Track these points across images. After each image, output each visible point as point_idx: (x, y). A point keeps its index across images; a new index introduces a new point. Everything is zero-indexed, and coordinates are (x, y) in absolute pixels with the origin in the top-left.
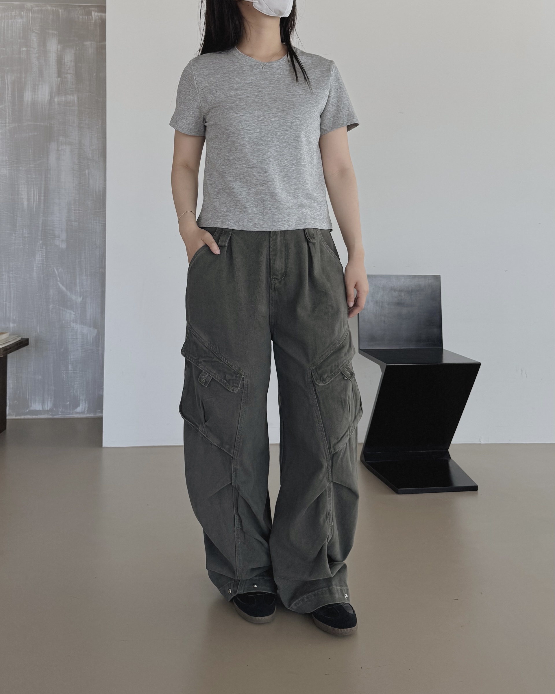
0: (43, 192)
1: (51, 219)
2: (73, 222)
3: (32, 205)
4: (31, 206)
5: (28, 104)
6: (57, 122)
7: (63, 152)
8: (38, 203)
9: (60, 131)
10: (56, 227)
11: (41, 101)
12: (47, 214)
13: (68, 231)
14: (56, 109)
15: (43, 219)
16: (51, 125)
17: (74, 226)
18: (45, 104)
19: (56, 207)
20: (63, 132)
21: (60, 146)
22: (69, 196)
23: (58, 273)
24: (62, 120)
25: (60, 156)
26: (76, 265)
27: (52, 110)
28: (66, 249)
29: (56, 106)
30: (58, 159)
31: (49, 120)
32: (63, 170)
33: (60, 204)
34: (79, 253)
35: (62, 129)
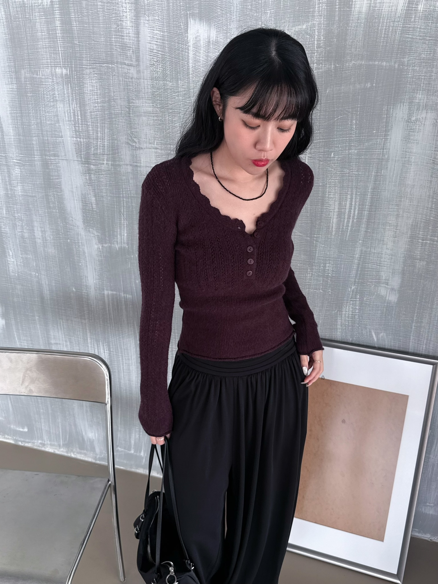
0: (368, 203)
1: (375, 252)
2: (417, 261)
3: (345, 225)
4: (343, 226)
5: (359, 19)
6: (415, 58)
7: (418, 126)
8: (357, 221)
9: (419, 79)
10: (384, 266)
11: (387, 11)
12: (371, 243)
13: (405, 274)
14: (418, 29)
15: (362, 251)
16: (403, 65)
17: (418, 267)
18: (395, 17)
19: (390, 232)
20: (425, 82)
21: (415, 112)
22: (417, 214)
23: (377, 339)
24: (428, 55)
25: (411, 133)
26: (411, 331)
27: (409, 33)
28: (396, 303)
29: (420, 21)
30: (407, 139)
31: (398, 55)
32: (413, 161)
33: (397, 226)
34: (419, 313)
35: (425, 76)
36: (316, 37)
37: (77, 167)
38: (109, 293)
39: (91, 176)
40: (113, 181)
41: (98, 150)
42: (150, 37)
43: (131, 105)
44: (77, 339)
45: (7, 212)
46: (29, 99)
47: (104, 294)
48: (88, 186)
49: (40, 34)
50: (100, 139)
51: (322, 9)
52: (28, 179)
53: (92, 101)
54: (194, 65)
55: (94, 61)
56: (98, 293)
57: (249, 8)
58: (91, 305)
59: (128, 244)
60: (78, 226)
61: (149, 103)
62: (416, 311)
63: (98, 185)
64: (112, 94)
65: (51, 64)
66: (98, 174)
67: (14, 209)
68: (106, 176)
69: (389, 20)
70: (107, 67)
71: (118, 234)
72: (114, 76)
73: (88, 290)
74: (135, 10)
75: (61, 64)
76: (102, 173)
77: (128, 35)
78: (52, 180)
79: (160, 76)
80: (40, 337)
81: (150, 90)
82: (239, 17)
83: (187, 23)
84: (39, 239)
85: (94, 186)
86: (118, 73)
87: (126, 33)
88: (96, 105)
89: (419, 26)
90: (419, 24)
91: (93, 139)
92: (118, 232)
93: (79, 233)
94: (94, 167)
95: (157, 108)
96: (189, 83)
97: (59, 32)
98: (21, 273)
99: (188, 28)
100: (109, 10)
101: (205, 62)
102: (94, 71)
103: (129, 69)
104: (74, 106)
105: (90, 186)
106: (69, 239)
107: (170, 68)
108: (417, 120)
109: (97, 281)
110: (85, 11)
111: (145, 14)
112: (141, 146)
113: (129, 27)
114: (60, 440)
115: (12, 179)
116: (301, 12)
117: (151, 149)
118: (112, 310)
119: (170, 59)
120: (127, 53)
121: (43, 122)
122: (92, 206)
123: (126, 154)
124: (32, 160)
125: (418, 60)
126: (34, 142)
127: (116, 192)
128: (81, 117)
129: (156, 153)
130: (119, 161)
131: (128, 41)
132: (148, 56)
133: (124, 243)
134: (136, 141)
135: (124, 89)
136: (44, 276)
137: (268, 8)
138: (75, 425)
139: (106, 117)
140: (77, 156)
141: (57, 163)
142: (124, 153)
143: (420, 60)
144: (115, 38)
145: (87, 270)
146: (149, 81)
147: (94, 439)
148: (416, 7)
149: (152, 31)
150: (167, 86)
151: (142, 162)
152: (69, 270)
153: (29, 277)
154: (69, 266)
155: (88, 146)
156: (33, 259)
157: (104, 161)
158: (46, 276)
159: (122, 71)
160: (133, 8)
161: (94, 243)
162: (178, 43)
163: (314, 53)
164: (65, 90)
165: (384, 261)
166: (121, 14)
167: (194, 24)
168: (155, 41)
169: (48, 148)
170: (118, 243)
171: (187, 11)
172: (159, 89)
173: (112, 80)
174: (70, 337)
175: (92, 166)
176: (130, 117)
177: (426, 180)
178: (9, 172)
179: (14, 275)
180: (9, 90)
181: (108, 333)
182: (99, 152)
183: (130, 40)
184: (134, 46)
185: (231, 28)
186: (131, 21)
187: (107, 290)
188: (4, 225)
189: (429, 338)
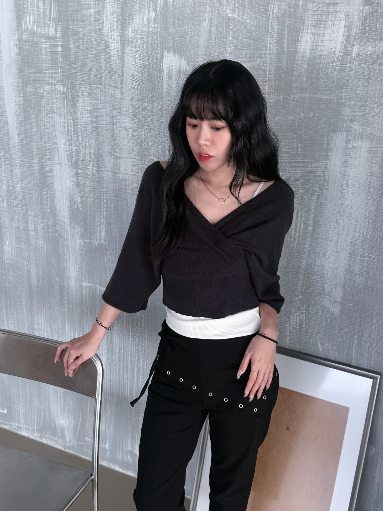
0: (312, 219)
1: (319, 265)
2: (356, 276)
5: (304, 58)
6: (351, 94)
7: (354, 153)
8: (303, 235)
9: (355, 111)
10: (327, 279)
11: (327, 52)
12: (316, 256)
13: (346, 288)
14: (353, 69)
15: (307, 262)
16: (341, 99)
17: (358, 282)
18: (334, 58)
19: (332, 247)
20: (360, 115)
21: (352, 140)
22: (355, 232)
23: (322, 350)
24: (362, 91)
25: (348, 159)
26: (354, 344)
27: (345, 71)
28: (339, 315)
29: (355, 62)
30: (345, 164)
31: (337, 90)
32: (350, 184)
33: (338, 242)
34: (360, 327)
35: (360, 109)
36: (268, 72)
37: (68, 171)
38: (87, 285)
39: (78, 178)
40: (96, 185)
41: (86, 157)
42: (132, 64)
43: (115, 120)
44: (57, 326)
45: (7, 206)
46: (32, 110)
47: (82, 286)
48: (76, 187)
49: (45, 56)
50: (88, 148)
51: (273, 48)
52: (27, 178)
53: (83, 116)
54: (167, 90)
55: (87, 81)
56: (77, 284)
57: (213, 44)
58: (71, 295)
59: (105, 242)
60: (65, 222)
61: (129, 120)
62: (357, 325)
63: (84, 188)
64: (100, 110)
65: (51, 82)
66: (84, 177)
67: (13, 203)
68: (91, 180)
69: (329, 60)
70: (97, 87)
71: (98, 231)
72: (102, 95)
73: (69, 280)
74: (121, 41)
75: (59, 83)
76: (88, 177)
77: (115, 61)
78: (47, 180)
79: (139, 97)
80: (26, 322)
81: (130, 109)
82: (205, 52)
83: (163, 55)
84: (32, 231)
85: (80, 188)
86: (106, 93)
87: (114, 60)
88: (87, 119)
89: (354, 67)
90: (354, 65)
91: (82, 147)
92: (98, 230)
93: (66, 228)
94: (82, 171)
95: (136, 124)
96: (162, 105)
97: (59, 56)
98: (15, 261)
99: (163, 59)
100: (101, 40)
101: (176, 88)
102: (86, 90)
103: (114, 91)
104: (69, 118)
105: (77, 188)
106: (56, 233)
107: (148, 91)
108: (353, 147)
109: (77, 273)
110: (81, 40)
111: (129, 45)
112: (121, 156)
113: (116, 56)
114: (35, 424)
115: (13, 177)
116: (255, 50)
117: (129, 158)
118: (88, 301)
119: (148, 84)
120: (113, 77)
121: (42, 130)
122: (77, 205)
123: (108, 161)
124: (31, 162)
125: (354, 95)
126: (34, 147)
127: (98, 194)
128: (74, 128)
129: (133, 162)
130: (102, 168)
131: (114, 67)
132: (130, 80)
133: (102, 240)
134: (117, 151)
135: (110, 107)
136: (33, 265)
137: (228, 46)
138: (49, 411)
139: (94, 130)
140: (68, 161)
141: (52, 166)
142: (107, 161)
143: (355, 95)
144: (104, 64)
145: (70, 262)
146: (130, 101)
147: (64, 427)
148: (352, 50)
149: (134, 60)
150: (145, 106)
151: (121, 170)
152: (55, 261)
153: (21, 265)
154: (55, 258)
155: (78, 153)
156: (25, 249)
157: (90, 166)
158: (35, 265)
159: (108, 91)
160: (120, 40)
161: (77, 238)
162: (155, 71)
163: (266, 85)
164: (62, 105)
165: (327, 274)
166: (110, 45)
167: (168, 56)
168: (136, 68)
169: (45, 152)
170: (98, 239)
171: (163, 45)
172: (138, 109)
173: (100, 98)
174: (51, 324)
175: (80, 171)
176: (113, 130)
177: (362, 202)
178: (12, 171)
179: (8, 262)
180: (16, 101)
181: (83, 323)
182: (86, 158)
183: (116, 66)
184: (119, 72)
185: (198, 60)
186: (117, 50)
187: (85, 282)
188: (3, 217)
189: (370, 352)
